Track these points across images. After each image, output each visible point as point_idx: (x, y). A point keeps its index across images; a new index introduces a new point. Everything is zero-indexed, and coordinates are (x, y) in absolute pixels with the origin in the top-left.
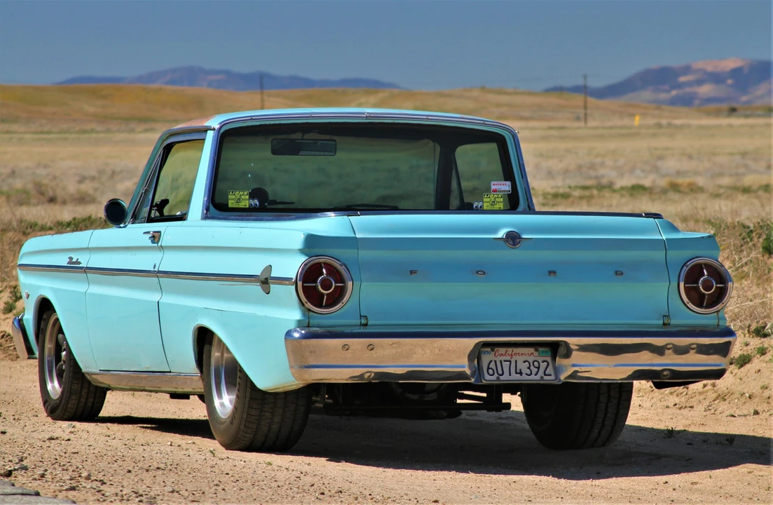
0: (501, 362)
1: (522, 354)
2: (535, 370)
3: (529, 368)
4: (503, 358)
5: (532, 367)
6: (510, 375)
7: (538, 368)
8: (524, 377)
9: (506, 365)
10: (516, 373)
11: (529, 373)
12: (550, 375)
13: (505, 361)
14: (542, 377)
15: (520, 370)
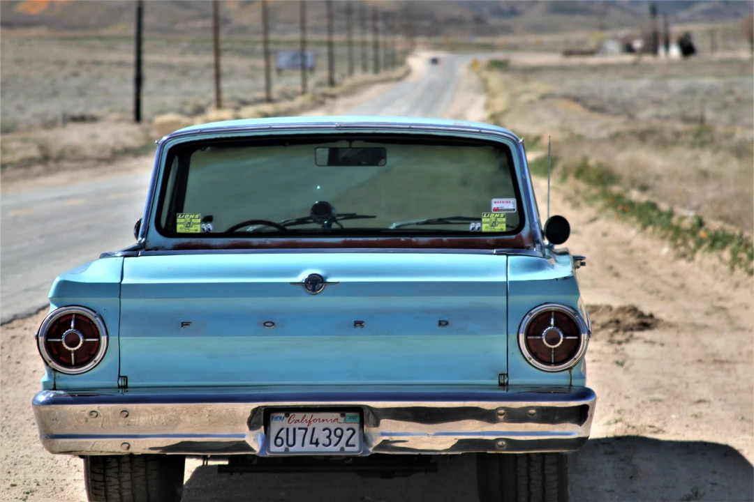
0: (294, 430)
1: (323, 420)
2: (335, 439)
3: (328, 437)
4: (298, 425)
5: (333, 436)
6: (303, 445)
7: (340, 437)
8: (321, 448)
9: (300, 433)
10: (311, 443)
11: (327, 442)
12: (354, 446)
13: (300, 429)
14: (342, 449)
15: (317, 440)
